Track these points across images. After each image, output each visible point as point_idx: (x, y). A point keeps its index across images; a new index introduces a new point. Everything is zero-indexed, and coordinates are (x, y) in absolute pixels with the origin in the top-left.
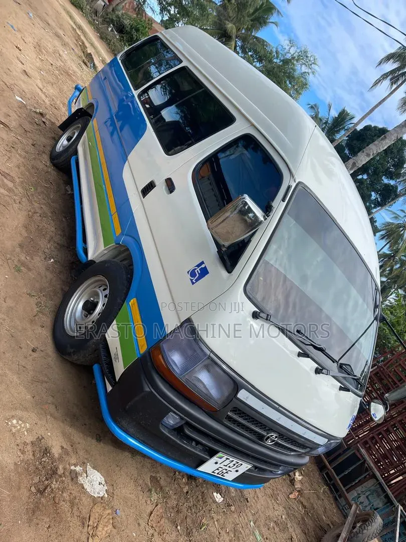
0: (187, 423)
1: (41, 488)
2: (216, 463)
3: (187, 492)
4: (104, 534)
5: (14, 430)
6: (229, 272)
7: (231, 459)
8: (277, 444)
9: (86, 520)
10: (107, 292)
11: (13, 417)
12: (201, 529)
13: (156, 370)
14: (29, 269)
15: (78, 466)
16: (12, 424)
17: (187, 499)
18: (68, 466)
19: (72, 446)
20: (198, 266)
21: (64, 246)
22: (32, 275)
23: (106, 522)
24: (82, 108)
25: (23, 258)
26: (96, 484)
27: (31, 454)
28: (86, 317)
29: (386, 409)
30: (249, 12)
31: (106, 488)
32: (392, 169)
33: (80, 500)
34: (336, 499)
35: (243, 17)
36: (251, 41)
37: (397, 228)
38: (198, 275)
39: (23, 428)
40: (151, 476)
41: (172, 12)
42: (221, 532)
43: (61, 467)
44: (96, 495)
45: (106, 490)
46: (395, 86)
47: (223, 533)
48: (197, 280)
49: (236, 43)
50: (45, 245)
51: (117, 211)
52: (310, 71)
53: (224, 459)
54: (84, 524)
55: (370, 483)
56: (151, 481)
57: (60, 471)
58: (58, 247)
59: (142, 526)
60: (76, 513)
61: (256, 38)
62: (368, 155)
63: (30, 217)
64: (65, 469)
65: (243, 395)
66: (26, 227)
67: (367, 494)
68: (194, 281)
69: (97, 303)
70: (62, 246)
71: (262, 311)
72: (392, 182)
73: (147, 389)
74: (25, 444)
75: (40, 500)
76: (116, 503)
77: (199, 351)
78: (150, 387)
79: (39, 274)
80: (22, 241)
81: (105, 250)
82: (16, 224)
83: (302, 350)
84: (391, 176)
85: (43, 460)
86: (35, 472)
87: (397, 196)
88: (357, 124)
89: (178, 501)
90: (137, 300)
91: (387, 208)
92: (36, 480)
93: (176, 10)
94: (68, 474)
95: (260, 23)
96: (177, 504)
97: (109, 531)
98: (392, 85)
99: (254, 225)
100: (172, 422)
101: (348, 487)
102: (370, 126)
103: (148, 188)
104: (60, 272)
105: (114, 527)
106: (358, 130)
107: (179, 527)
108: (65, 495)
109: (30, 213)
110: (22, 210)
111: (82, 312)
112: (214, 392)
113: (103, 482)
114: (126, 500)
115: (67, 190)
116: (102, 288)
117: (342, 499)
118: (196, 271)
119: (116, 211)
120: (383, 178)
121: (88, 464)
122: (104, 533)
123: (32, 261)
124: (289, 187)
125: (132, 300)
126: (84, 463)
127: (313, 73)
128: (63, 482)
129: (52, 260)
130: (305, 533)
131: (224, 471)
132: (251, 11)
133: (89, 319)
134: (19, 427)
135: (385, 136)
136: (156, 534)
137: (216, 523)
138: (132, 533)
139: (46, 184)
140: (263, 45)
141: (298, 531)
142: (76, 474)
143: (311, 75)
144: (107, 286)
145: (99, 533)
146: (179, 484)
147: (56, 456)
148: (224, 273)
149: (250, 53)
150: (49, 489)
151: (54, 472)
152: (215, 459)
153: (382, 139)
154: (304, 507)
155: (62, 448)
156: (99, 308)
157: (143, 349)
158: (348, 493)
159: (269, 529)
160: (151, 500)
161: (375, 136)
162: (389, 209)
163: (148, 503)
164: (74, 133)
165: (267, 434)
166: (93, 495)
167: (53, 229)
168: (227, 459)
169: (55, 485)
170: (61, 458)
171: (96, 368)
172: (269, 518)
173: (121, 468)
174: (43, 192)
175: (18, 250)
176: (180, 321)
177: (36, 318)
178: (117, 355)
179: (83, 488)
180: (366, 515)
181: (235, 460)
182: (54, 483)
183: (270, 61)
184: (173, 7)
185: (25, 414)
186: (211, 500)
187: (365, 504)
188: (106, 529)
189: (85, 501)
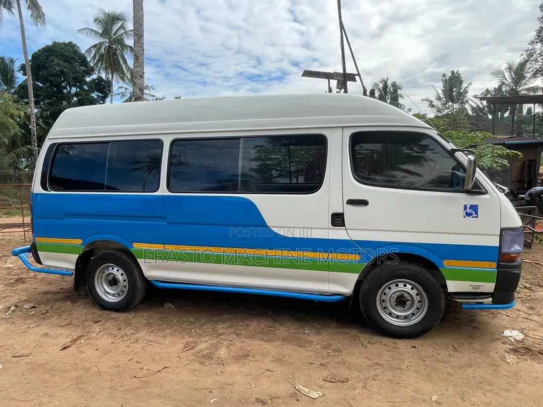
6: (486, 193)
14: (329, 344)
15: (509, 339)
18: (514, 343)
20: (465, 209)
25: (318, 347)
38: (473, 212)
48: (477, 214)
68: (475, 216)
90: (447, 259)
103: (338, 220)
115: (171, 307)
116: (393, 287)
118: (468, 212)
125: (444, 263)
134: (511, 359)
142: (517, 340)
157: (493, 265)
175: (309, 349)
178: (475, 287)
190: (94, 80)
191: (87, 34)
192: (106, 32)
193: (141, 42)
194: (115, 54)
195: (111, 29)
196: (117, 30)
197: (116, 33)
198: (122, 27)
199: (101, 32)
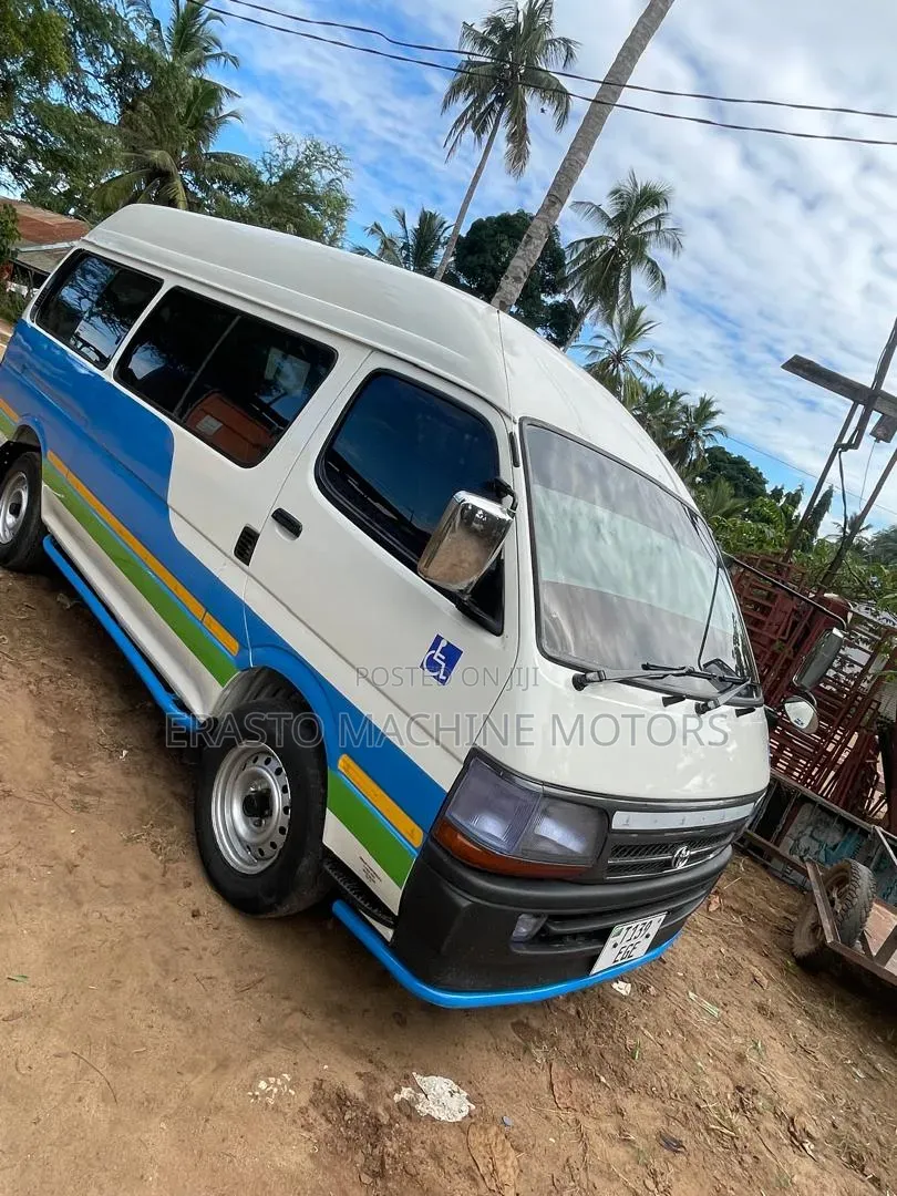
0: (553, 918)
1: (375, 1166)
2: (615, 946)
3: (578, 1013)
4: (512, 1173)
5: (271, 1101)
6: (498, 632)
7: (634, 925)
8: (692, 858)
9: (473, 1171)
10: (277, 763)
11: (256, 1077)
12: (634, 1058)
13: (463, 864)
14: (99, 793)
15: (404, 1089)
16: (261, 1091)
17: (585, 1024)
18: (389, 1101)
19: (371, 1061)
20: (435, 646)
21: (123, 711)
22: (108, 801)
23: (502, 1151)
24: (8, 443)
25: (76, 780)
26: (446, 1098)
27: (323, 1121)
28: (260, 824)
29: (812, 702)
30: (179, 114)
31: (466, 1094)
32: (549, 276)
33: (442, 1142)
34: (765, 867)
35: (173, 127)
36: (208, 165)
37: (604, 370)
38: (443, 665)
39: (283, 1085)
40: (513, 1025)
41: (35, 171)
42: (662, 1042)
43: (380, 1110)
44: (459, 1118)
45: (468, 1098)
46: (485, 137)
47: (665, 1041)
48: (447, 674)
49: (182, 180)
50: (94, 730)
51: (207, 610)
52: (339, 174)
53: (624, 931)
54: (474, 1179)
55: (805, 814)
56: (518, 1033)
57: (385, 1119)
58: (116, 719)
59: (555, 1118)
60: (450, 1169)
61: (215, 156)
62: (517, 279)
63: (37, 696)
64: (387, 1109)
65: (620, 821)
66: (41, 717)
67: (808, 832)
68: (442, 677)
69: (269, 790)
70: (120, 714)
71: (587, 671)
72: (560, 298)
73: (465, 904)
74: (303, 1111)
75: (387, 1188)
76: (495, 1109)
77: (522, 795)
78: (468, 897)
79: (119, 791)
80: (53, 748)
81: (224, 691)
82: (23, 721)
83: (667, 692)
84: (554, 288)
85: (347, 1117)
86: (349, 1149)
87: (579, 317)
88: (457, 227)
89: (574, 1036)
90: (348, 755)
91: (573, 344)
92: (360, 1159)
93: (40, 164)
94: (396, 1114)
95: (207, 129)
96: (576, 1042)
97: (516, 1163)
98: (479, 136)
99: (493, 532)
100: (524, 930)
101: (774, 836)
102: (481, 220)
103: (246, 545)
104: (151, 765)
105: (518, 1150)
106: (464, 236)
107: (603, 1079)
108: (416, 1152)
109: (32, 687)
110: (15, 690)
111: (247, 823)
112: (574, 844)
113: (455, 1088)
114: (502, 1092)
115: (63, 604)
116: (261, 761)
117: (775, 860)
118: (435, 658)
119: (204, 610)
120: (542, 296)
121: (414, 1074)
122: (510, 1171)
123: (93, 775)
124: (511, 437)
125: (340, 761)
126: (407, 1077)
127: (346, 175)
128: (399, 1132)
129: (125, 752)
130: (766, 956)
131: (630, 949)
132: (182, 110)
133: (271, 828)
134: (275, 1090)
135: (529, 236)
136: (580, 1116)
137: (646, 1032)
138: (547, 1141)
139: (22, 615)
140: (231, 163)
141: (756, 958)
142: (409, 1105)
143: (344, 179)
144: (269, 753)
145: (505, 1178)
146: (558, 1009)
147: (361, 1096)
148: (492, 640)
149: (215, 186)
150: (388, 1161)
151: (377, 1126)
152: (611, 941)
153: (526, 243)
154: (738, 912)
155: (360, 1075)
156: (279, 800)
157: (417, 837)
158: (778, 846)
159: (717, 987)
160: (537, 1064)
161: (496, 233)
162: (577, 344)
163: (535, 1072)
164: (20, 495)
165: (673, 854)
166: (454, 1120)
167: (88, 691)
168: (628, 929)
169: (392, 1147)
170: (370, 1096)
171: (339, 908)
172: (706, 967)
173: (463, 1045)
174: (24, 634)
175: (58, 769)
176: (458, 760)
177: (168, 876)
178: (368, 870)
179: (433, 1119)
180: (838, 872)
181: (640, 923)
182: (389, 1143)
183: (257, 185)
184: (31, 161)
185: (268, 1059)
186: (617, 1000)
187: (813, 850)
188: (509, 1163)
189: (451, 1138)
190: (557, 305)
191: (586, 214)
192: (622, 220)
193: (552, 212)
194: (616, 268)
195: (636, 215)
196: (645, 223)
197: (640, 227)
198: (657, 220)
199: (611, 217)
